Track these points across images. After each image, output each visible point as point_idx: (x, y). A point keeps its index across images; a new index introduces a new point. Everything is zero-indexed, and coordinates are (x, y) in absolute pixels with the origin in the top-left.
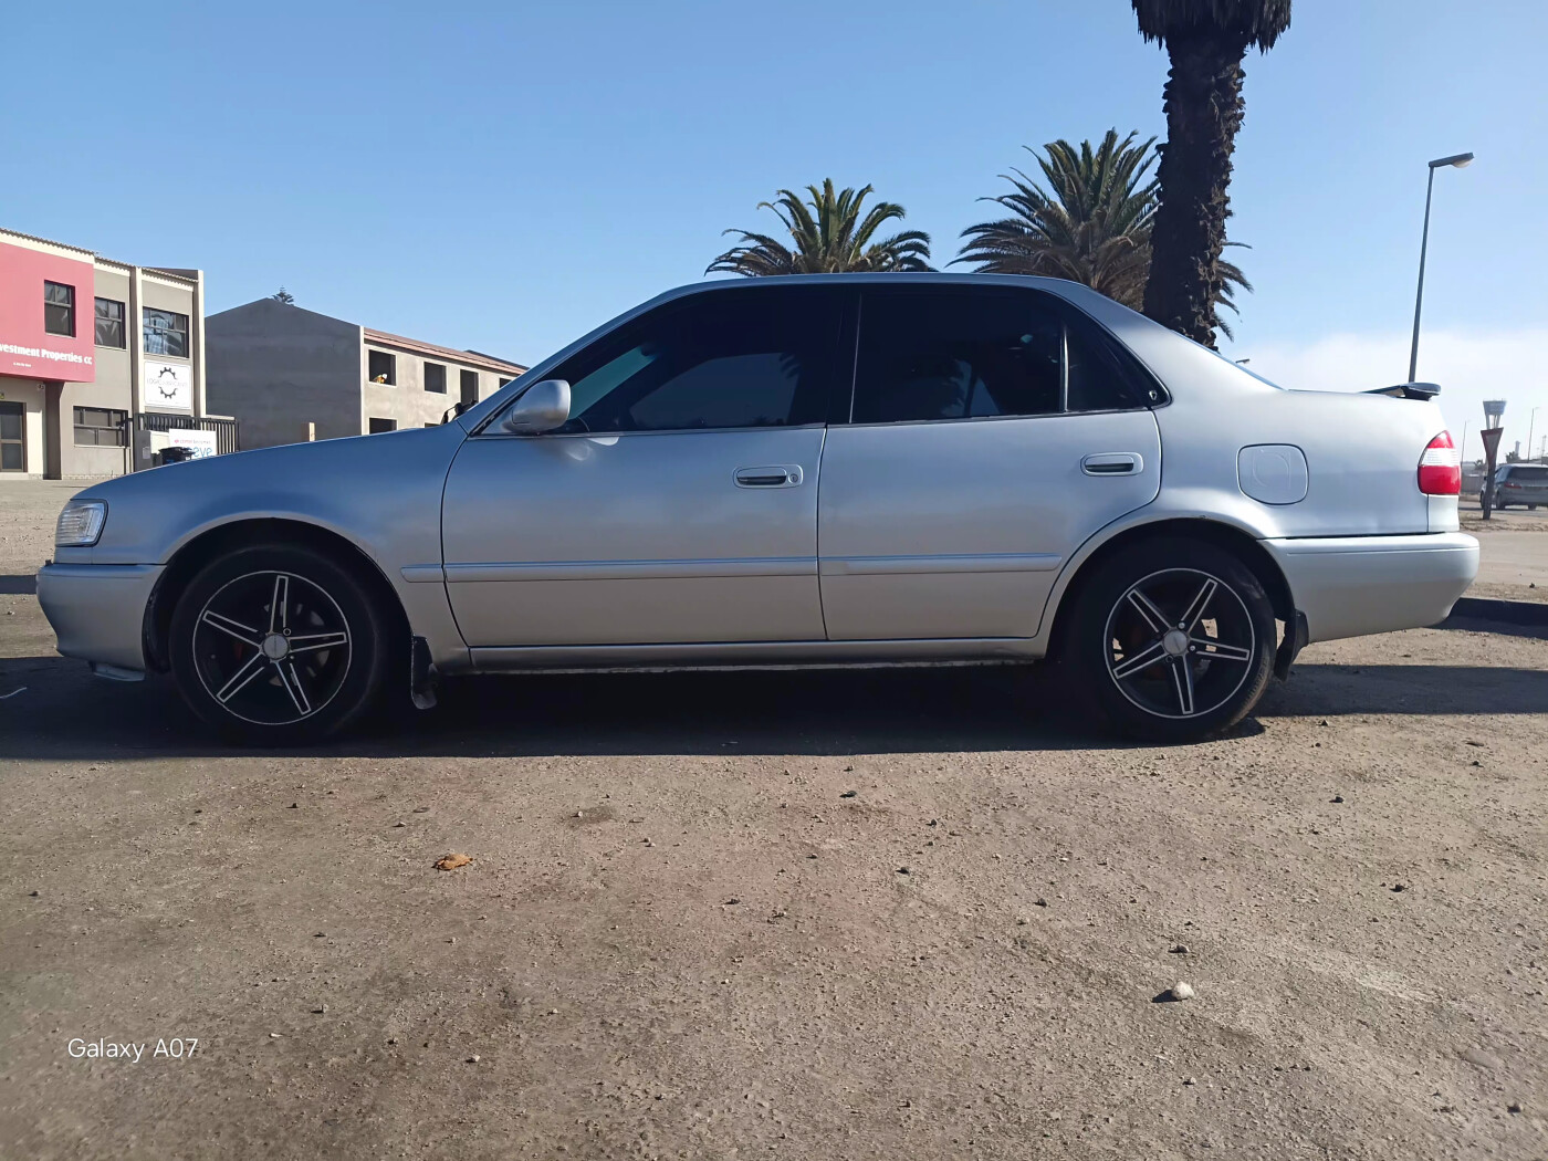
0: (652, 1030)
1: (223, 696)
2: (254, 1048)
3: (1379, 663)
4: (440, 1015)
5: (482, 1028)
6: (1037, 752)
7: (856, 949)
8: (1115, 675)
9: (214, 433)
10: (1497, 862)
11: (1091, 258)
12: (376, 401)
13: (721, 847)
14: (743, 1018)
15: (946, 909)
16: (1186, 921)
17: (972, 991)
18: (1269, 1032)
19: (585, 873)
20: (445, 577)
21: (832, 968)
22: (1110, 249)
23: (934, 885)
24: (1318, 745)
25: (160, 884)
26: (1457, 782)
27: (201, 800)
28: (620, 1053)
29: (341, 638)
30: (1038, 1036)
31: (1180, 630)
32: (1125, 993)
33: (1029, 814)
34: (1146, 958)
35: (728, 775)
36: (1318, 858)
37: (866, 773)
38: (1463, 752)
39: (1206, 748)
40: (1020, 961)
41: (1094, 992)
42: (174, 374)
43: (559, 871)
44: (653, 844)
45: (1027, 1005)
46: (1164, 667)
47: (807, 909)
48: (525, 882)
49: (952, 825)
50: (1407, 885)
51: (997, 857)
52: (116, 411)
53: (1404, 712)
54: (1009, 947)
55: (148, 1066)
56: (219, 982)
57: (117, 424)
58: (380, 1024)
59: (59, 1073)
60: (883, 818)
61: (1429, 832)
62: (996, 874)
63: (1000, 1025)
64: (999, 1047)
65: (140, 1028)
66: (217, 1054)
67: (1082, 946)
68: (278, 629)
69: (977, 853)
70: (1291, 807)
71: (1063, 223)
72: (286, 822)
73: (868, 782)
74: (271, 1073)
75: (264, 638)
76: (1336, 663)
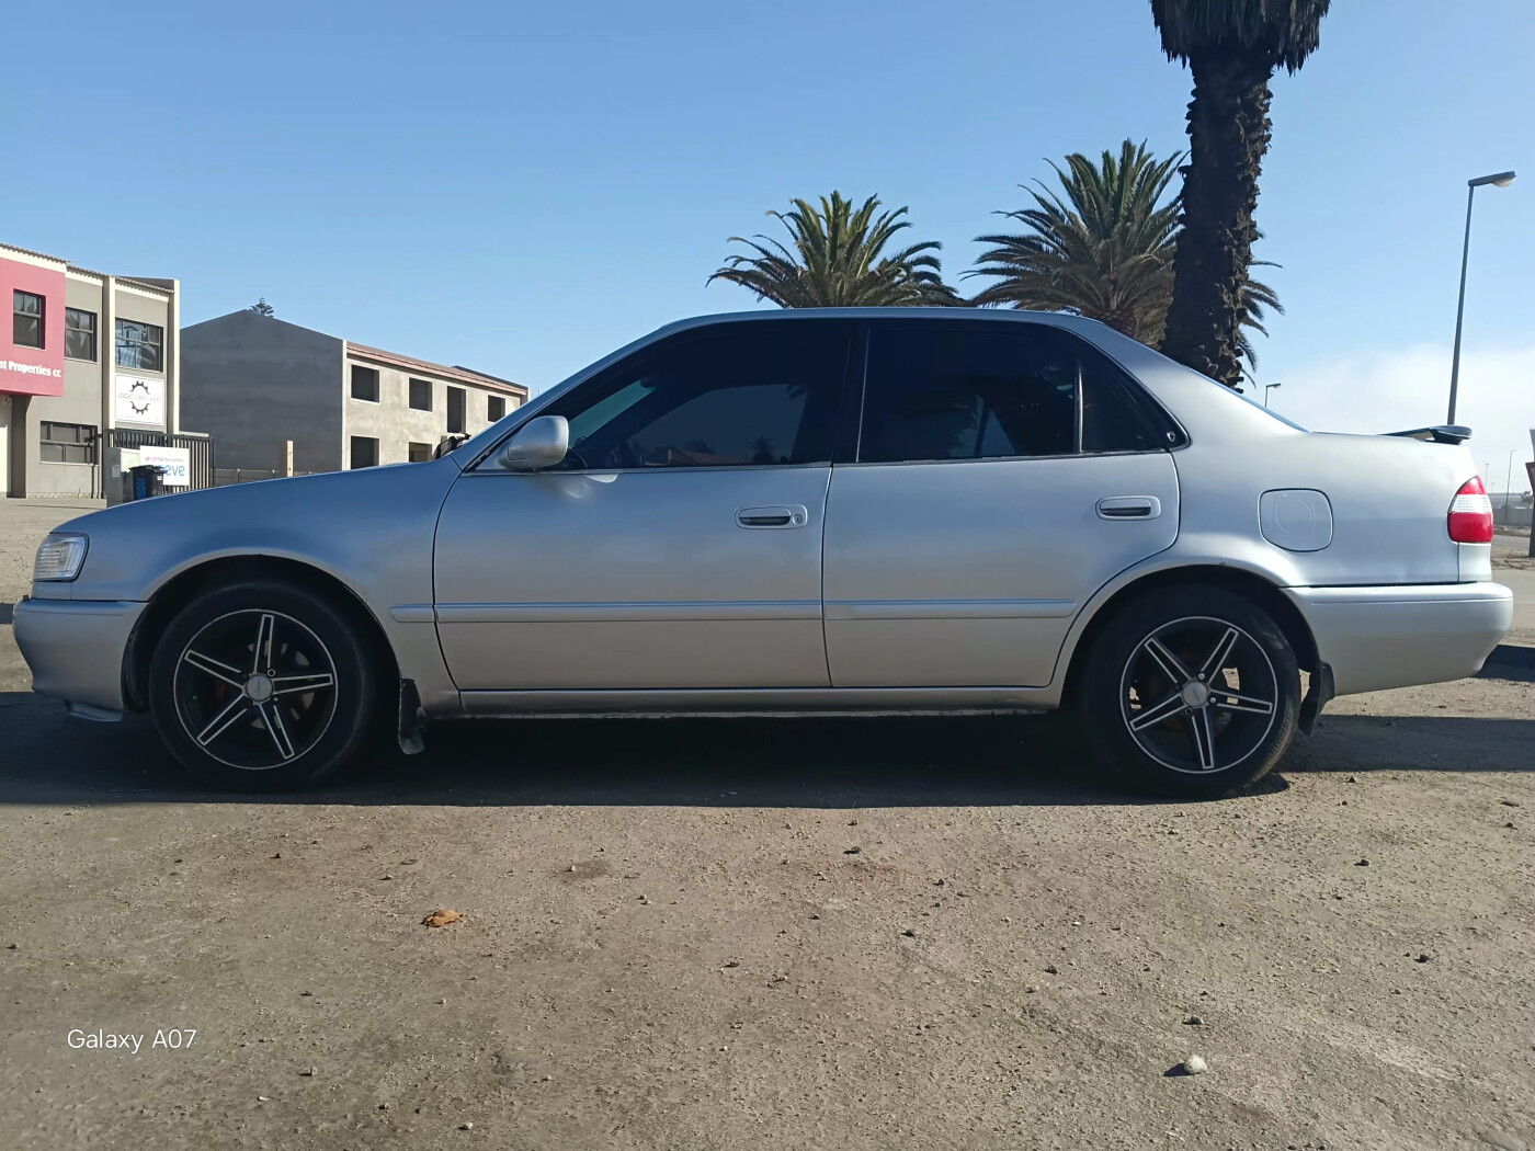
0: (649, 1098)
1: (204, 739)
2: (242, 1111)
3: (1412, 714)
4: (431, 1080)
5: (475, 1094)
6: (1050, 807)
7: (859, 1017)
8: (1131, 726)
9: (187, 451)
10: (1528, 931)
11: (1112, 277)
12: (357, 419)
13: (720, 904)
14: (742, 1087)
15: (953, 975)
16: (1202, 991)
17: (979, 1062)
18: (1284, 1109)
19: (578, 931)
20: (436, 616)
21: (834, 1036)
22: (1132, 268)
23: (940, 949)
24: (1345, 803)
25: (142, 938)
26: (1489, 845)
27: (182, 848)
28: (616, 1122)
29: (327, 679)
30: (1046, 1110)
31: (1200, 681)
32: (1136, 1066)
33: (1040, 874)
34: (1159, 1030)
35: (727, 828)
36: (1341, 925)
37: (871, 828)
38: (1498, 813)
39: (1227, 805)
40: (1029, 1032)
41: (1104, 1065)
42: (146, 388)
43: (552, 929)
44: (649, 902)
45: (1035, 1078)
46: (1182, 720)
47: (808, 974)
48: (517, 941)
49: (960, 886)
50: (1433, 955)
51: (1007, 921)
52: (85, 427)
53: (1437, 769)
54: (1018, 1016)
55: (134, 1129)
56: (204, 1042)
57: (86, 440)
58: (371, 1089)
59: (44, 1135)
60: (889, 877)
61: (1457, 899)
62: (1005, 938)
63: (1007, 1098)
64: (1005, 1121)
65: (124, 1089)
66: (204, 1117)
67: (1092, 1016)
68: (262, 670)
69: (986, 916)
70: (1314, 871)
71: (1082, 241)
72: (270, 873)
73: (873, 838)
74: (260, 1139)
75: (248, 679)
76: (1367, 714)
